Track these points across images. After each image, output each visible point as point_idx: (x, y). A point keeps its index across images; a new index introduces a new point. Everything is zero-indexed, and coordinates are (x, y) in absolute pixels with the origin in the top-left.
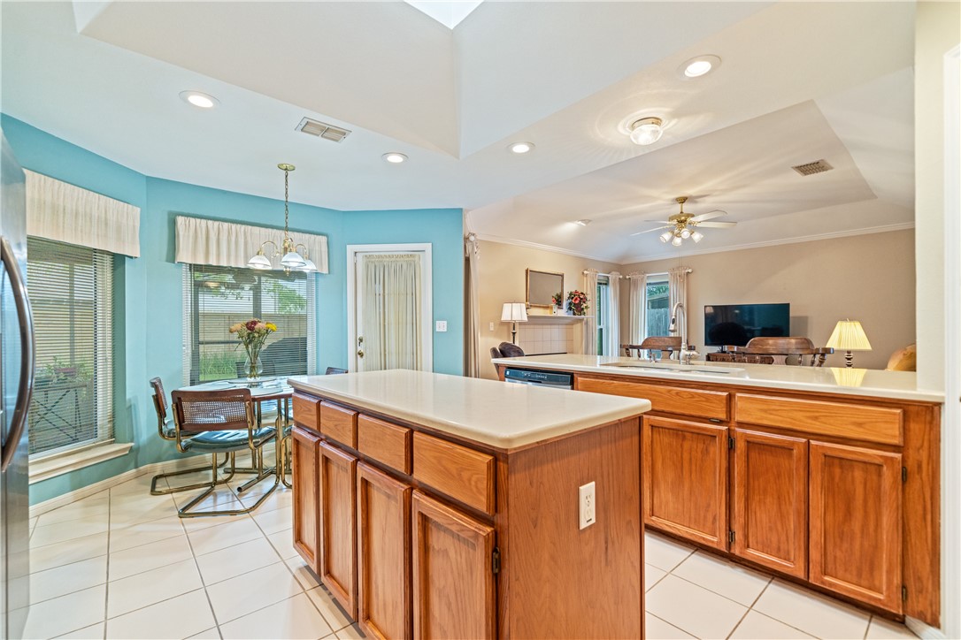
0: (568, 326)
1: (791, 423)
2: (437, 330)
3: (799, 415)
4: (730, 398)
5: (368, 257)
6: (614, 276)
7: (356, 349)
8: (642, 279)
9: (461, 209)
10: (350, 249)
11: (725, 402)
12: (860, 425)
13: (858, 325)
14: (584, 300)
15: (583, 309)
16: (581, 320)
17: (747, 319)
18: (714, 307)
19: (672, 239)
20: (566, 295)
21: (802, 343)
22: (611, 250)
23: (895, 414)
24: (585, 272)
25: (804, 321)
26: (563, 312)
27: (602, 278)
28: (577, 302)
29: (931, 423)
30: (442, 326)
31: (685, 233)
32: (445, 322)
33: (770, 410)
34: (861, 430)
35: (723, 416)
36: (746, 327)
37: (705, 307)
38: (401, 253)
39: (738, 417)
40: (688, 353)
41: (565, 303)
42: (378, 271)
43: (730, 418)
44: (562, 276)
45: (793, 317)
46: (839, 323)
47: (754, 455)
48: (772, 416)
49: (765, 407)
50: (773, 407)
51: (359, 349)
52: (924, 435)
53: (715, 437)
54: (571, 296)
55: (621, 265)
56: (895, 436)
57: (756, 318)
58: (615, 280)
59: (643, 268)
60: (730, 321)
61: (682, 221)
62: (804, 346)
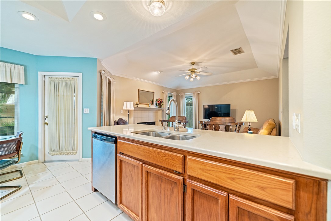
0: (156, 112)
1: (217, 181)
2: (84, 113)
3: (223, 175)
4: (184, 158)
5: (51, 77)
6: (174, 94)
7: (45, 121)
8: (184, 95)
9: (97, 58)
10: (41, 74)
11: (181, 161)
12: (263, 189)
13: (253, 112)
14: (162, 102)
15: (161, 105)
16: (161, 109)
17: (220, 110)
18: (208, 105)
19: (190, 79)
20: (155, 100)
21: (232, 120)
22: (173, 84)
23: (288, 184)
24: (163, 92)
25: (235, 110)
26: (154, 106)
27: (170, 94)
28: (159, 103)
29: (318, 194)
30: (86, 111)
31: (194, 76)
32: (88, 109)
33: (205, 169)
34: (263, 192)
35: (180, 170)
36: (219, 113)
37: (204, 105)
38: (68, 77)
39: (188, 172)
40: (177, 125)
41: (155, 103)
42: (56, 85)
43: (185, 172)
44: (154, 93)
45: (232, 109)
46: (246, 111)
47: (197, 198)
48: (206, 174)
49: (203, 167)
50: (207, 168)
51: (46, 121)
52: (312, 203)
53: (176, 183)
54: (157, 100)
55: (177, 90)
56: (289, 202)
57: (222, 110)
58: (175, 95)
59: (184, 91)
60: (213, 110)
61: (193, 71)
62: (232, 121)
